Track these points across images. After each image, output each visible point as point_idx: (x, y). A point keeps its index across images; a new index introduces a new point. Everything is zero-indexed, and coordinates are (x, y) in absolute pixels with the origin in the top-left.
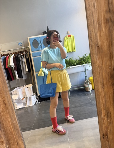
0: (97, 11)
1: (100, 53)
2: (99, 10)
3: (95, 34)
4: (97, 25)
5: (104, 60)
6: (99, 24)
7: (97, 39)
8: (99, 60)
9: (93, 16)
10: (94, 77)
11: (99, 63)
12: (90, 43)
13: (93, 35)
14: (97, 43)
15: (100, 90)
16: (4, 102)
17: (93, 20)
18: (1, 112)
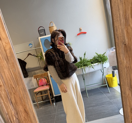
0: (124, 4)
1: (127, 52)
2: (126, 2)
3: (122, 31)
4: (123, 20)
5: (131, 59)
6: (126, 19)
7: (124, 37)
8: (126, 60)
9: (119, 10)
10: (121, 79)
11: (126, 63)
12: (117, 41)
13: (119, 32)
14: (124, 41)
15: (128, 92)
16: (25, 110)
17: (119, 15)
18: (23, 120)
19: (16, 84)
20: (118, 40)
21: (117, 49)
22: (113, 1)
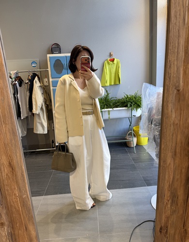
1: (179, 101)
3: (177, 69)
4: (182, 54)
5: (183, 113)
6: (186, 53)
7: (179, 78)
8: (175, 113)
9: (179, 37)
10: (163, 140)
11: (175, 117)
13: (173, 70)
14: (177, 84)
15: (169, 160)
16: (10, 163)
17: (178, 44)
18: (4, 178)
19: (1, 122)
20: (170, 81)
21: (165, 95)
22: (173, 22)
